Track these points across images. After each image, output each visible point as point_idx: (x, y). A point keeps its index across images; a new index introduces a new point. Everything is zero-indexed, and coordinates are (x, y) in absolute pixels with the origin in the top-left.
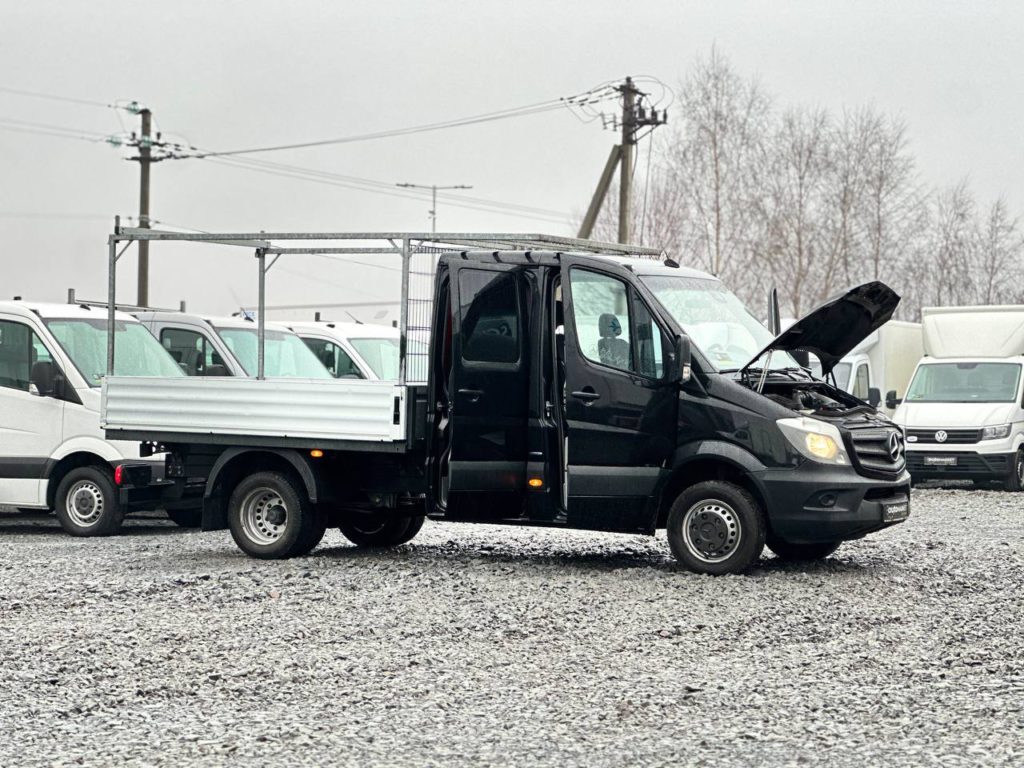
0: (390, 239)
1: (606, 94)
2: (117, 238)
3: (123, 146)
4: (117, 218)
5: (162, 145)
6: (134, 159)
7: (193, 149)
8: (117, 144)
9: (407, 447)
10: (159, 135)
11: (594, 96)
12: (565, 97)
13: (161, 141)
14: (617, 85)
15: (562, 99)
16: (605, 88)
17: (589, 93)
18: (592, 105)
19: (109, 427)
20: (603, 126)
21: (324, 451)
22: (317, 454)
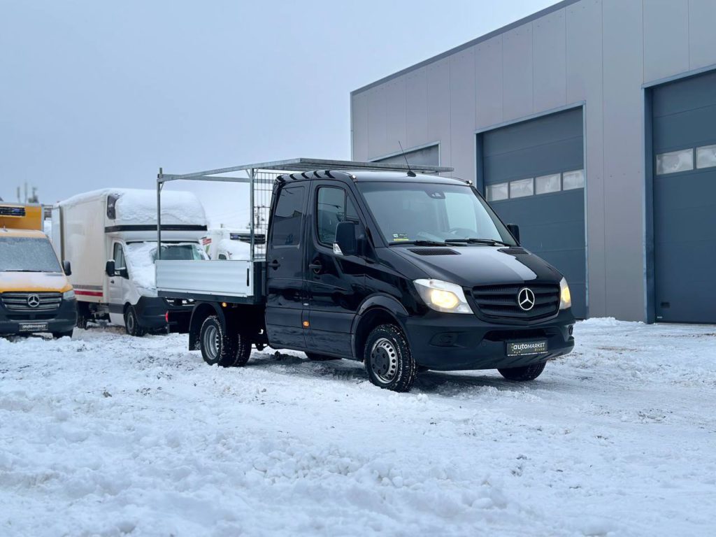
0: (246, 170)
2: (161, 180)
4: (161, 169)
9: (254, 300)
19: (159, 290)
21: (227, 304)
22: (224, 305)
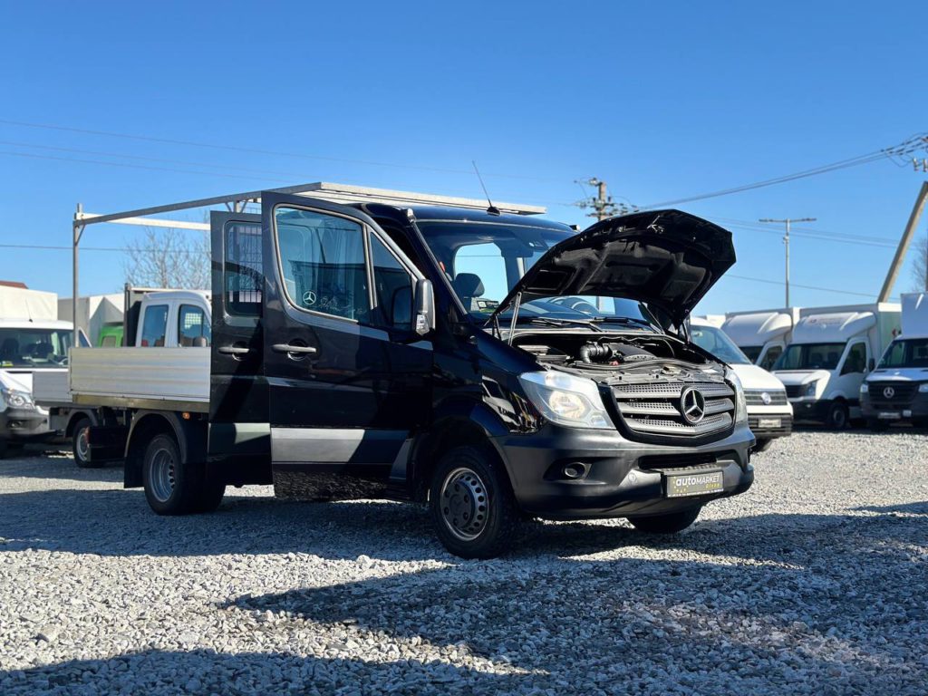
0: (226, 203)
1: (918, 145)
3: (588, 208)
5: (612, 205)
6: (593, 214)
7: (633, 206)
8: (584, 206)
10: (609, 199)
11: (909, 147)
12: (885, 149)
13: (611, 203)
14: (924, 137)
15: (882, 151)
16: (916, 140)
17: (903, 144)
18: (909, 154)
20: (913, 168)
21: (191, 413)
22: (186, 416)
